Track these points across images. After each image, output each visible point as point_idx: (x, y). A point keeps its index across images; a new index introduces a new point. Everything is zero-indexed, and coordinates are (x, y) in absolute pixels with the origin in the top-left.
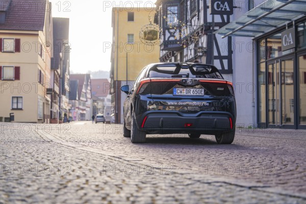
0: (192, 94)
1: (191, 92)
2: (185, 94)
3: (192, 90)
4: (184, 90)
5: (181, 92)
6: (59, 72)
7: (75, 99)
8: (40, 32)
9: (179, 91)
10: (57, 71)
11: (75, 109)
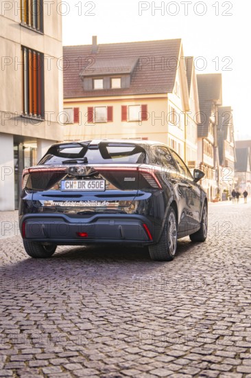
0: (87, 188)
1: (86, 186)
2: (77, 188)
3: (87, 182)
4: (75, 183)
5: (71, 186)
6: (212, 141)
7: (246, 171)
8: (169, 95)
9: (68, 185)
10: (207, 140)
11: (245, 183)
